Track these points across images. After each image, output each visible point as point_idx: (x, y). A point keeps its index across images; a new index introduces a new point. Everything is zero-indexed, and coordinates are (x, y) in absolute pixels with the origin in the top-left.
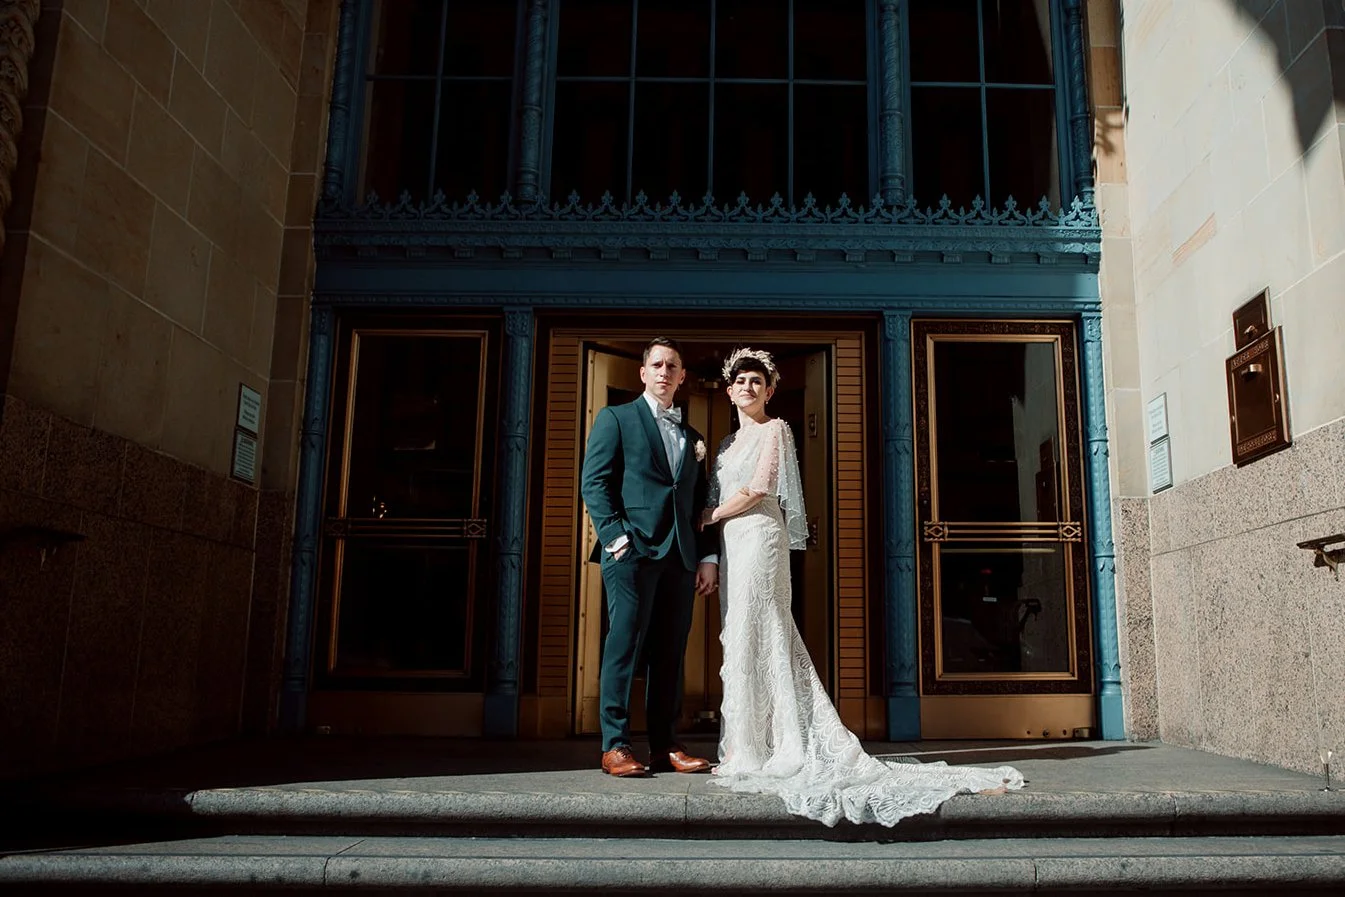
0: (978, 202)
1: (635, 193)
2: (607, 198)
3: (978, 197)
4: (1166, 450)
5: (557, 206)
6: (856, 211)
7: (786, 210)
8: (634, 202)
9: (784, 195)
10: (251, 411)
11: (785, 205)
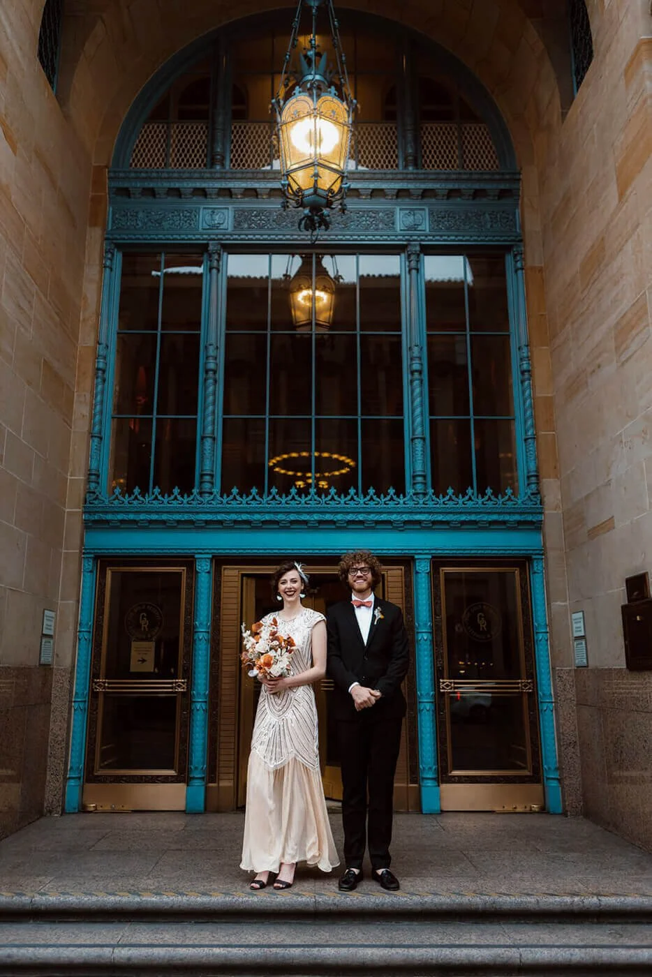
0: (469, 491)
1: (270, 488)
2: (254, 491)
3: (469, 488)
4: (584, 645)
5: (225, 496)
6: (398, 497)
7: (358, 497)
8: (269, 493)
9: (356, 488)
10: (49, 623)
11: (357, 494)
